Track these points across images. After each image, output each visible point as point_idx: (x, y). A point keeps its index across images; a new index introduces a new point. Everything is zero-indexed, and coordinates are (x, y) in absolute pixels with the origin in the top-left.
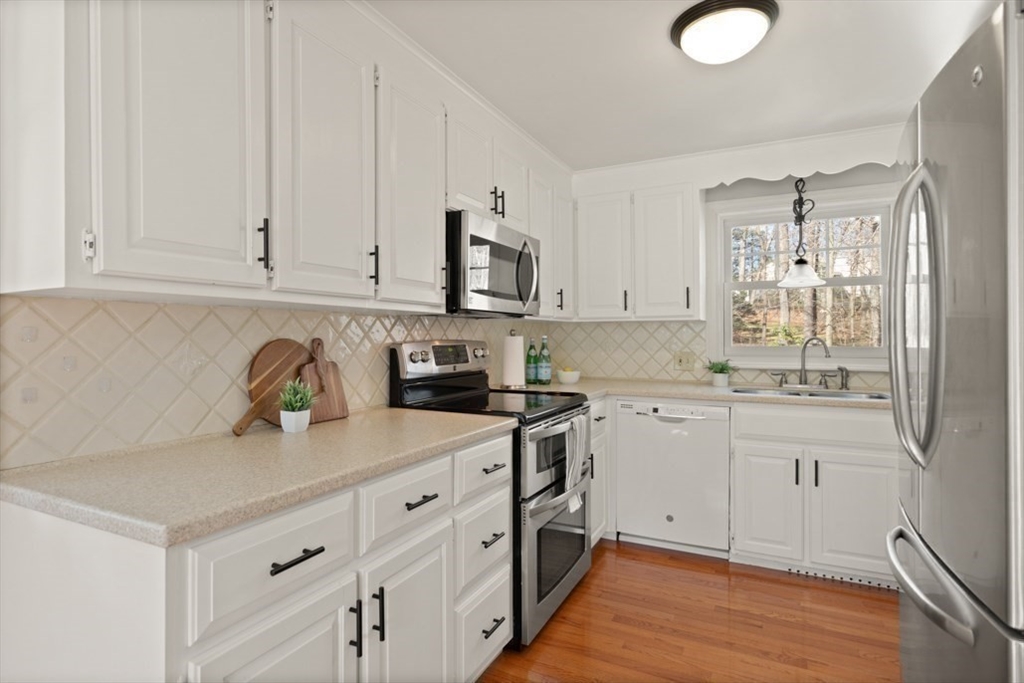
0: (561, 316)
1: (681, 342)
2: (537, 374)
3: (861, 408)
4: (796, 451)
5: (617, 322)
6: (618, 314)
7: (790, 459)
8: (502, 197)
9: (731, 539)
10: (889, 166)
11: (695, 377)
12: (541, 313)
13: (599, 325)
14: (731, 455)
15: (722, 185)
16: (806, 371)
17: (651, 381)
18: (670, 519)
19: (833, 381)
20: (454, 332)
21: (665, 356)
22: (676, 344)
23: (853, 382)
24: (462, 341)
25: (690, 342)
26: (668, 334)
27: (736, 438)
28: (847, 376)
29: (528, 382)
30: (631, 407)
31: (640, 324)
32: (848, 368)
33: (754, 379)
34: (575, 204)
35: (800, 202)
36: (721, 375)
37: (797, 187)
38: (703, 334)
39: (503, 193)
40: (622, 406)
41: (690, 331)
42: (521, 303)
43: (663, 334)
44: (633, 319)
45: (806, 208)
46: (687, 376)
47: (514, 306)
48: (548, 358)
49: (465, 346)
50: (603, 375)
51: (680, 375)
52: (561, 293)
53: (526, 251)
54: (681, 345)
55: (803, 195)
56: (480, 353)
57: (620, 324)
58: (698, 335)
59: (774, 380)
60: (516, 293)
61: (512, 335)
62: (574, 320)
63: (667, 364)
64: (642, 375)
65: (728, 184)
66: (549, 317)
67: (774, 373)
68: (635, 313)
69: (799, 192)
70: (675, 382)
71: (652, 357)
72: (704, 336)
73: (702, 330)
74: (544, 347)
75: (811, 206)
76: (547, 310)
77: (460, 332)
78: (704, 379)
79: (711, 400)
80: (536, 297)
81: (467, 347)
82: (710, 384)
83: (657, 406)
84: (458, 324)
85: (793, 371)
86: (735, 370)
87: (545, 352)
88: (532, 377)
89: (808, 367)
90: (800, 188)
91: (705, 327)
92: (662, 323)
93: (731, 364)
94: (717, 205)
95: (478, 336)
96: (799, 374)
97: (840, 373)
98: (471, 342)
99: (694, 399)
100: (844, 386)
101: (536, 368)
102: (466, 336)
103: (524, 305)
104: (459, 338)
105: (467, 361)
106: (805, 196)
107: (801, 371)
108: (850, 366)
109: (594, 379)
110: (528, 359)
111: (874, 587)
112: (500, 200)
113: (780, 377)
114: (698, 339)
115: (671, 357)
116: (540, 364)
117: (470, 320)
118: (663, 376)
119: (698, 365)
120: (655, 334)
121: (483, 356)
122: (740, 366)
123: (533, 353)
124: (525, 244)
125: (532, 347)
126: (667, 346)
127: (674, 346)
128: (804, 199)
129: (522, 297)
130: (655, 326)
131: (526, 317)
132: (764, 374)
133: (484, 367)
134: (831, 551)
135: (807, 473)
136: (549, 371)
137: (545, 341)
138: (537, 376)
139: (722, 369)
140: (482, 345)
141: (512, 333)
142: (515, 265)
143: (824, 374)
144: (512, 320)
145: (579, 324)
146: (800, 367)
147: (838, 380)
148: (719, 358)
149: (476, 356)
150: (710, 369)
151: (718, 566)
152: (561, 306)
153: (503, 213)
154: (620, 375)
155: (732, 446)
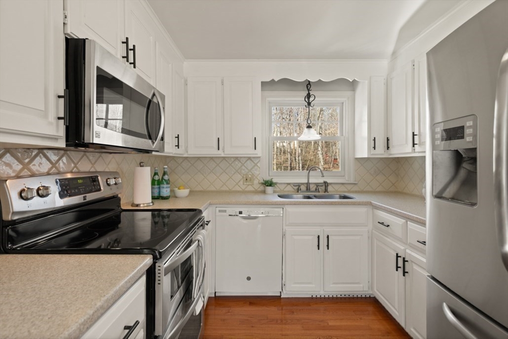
0: (178, 153)
1: (247, 169)
2: (160, 192)
3: (349, 205)
4: (318, 230)
5: (210, 157)
6: (214, 152)
7: (314, 235)
8: (134, 49)
9: (283, 285)
10: (351, 81)
11: (254, 188)
12: (166, 150)
13: (199, 158)
14: (284, 235)
15: (273, 80)
16: (309, 183)
17: (230, 192)
18: (249, 279)
19: (321, 188)
20: (85, 165)
21: (238, 177)
22: (244, 170)
23: (330, 188)
24: (96, 172)
25: (252, 169)
26: (240, 165)
27: (286, 226)
28: (328, 186)
29: (153, 198)
30: (225, 211)
31: (224, 158)
32: (328, 182)
33: (285, 188)
34: (186, 81)
35: (309, 96)
36: (270, 187)
37: (307, 87)
38: (259, 165)
39: (134, 46)
40: (220, 211)
41: (252, 163)
42: (150, 141)
43: (238, 164)
44: (223, 156)
45: (311, 99)
46: (250, 188)
47: (144, 143)
48: (168, 182)
49: (98, 176)
50: (201, 189)
51: (246, 187)
52: (178, 137)
53: (155, 100)
54: (247, 171)
55: (310, 92)
56: (112, 182)
57: (212, 158)
58: (256, 165)
59: (294, 189)
60: (146, 133)
61: (141, 166)
62: (185, 156)
63: (239, 181)
64: (225, 188)
65: (276, 80)
66: (170, 153)
67: (295, 185)
68: (224, 152)
69: (309, 90)
70: (244, 192)
71: (231, 178)
72: (259, 166)
73: (258, 162)
74: (165, 173)
75: (314, 97)
76: (170, 149)
77: (93, 164)
78: (259, 189)
79: (273, 204)
80: (162, 139)
81: (99, 178)
82: (264, 192)
83: (241, 210)
84: (91, 158)
85: (303, 184)
86: (276, 184)
87: (166, 177)
88: (156, 194)
89: (310, 182)
90: (309, 88)
91: (259, 161)
92: (236, 158)
93: (274, 181)
94: (267, 93)
95: (112, 168)
96: (306, 185)
97: (324, 185)
98: (103, 173)
99: (263, 204)
100: (326, 191)
101: (159, 188)
102: (99, 168)
103: (153, 143)
104: (93, 170)
105: (100, 190)
106: (311, 93)
107: (307, 184)
108: (329, 181)
109: (196, 191)
110: (153, 183)
111: (351, 298)
112: (131, 53)
113: (298, 187)
114: (256, 167)
115: (242, 177)
116: (162, 186)
117: (103, 155)
118: (237, 188)
119: (256, 182)
120: (233, 164)
121: (116, 184)
122: (279, 182)
123: (157, 178)
124: (154, 95)
125: (156, 174)
126: (239, 171)
127: (243, 171)
128: (311, 94)
129: (151, 136)
130: (233, 160)
131: (154, 153)
132: (289, 186)
133: (117, 193)
134: (334, 283)
135: (323, 242)
136: (169, 190)
137: (166, 170)
138: (160, 194)
139: (269, 184)
140: (115, 175)
141: (141, 165)
142: (146, 109)
143: (317, 185)
144: (141, 155)
145: (186, 158)
146: (306, 181)
147: (323, 188)
148: (268, 178)
149: (109, 185)
150: (262, 184)
151: (275, 300)
152: (178, 146)
153: (134, 63)
154: (212, 188)
155: (284, 230)
